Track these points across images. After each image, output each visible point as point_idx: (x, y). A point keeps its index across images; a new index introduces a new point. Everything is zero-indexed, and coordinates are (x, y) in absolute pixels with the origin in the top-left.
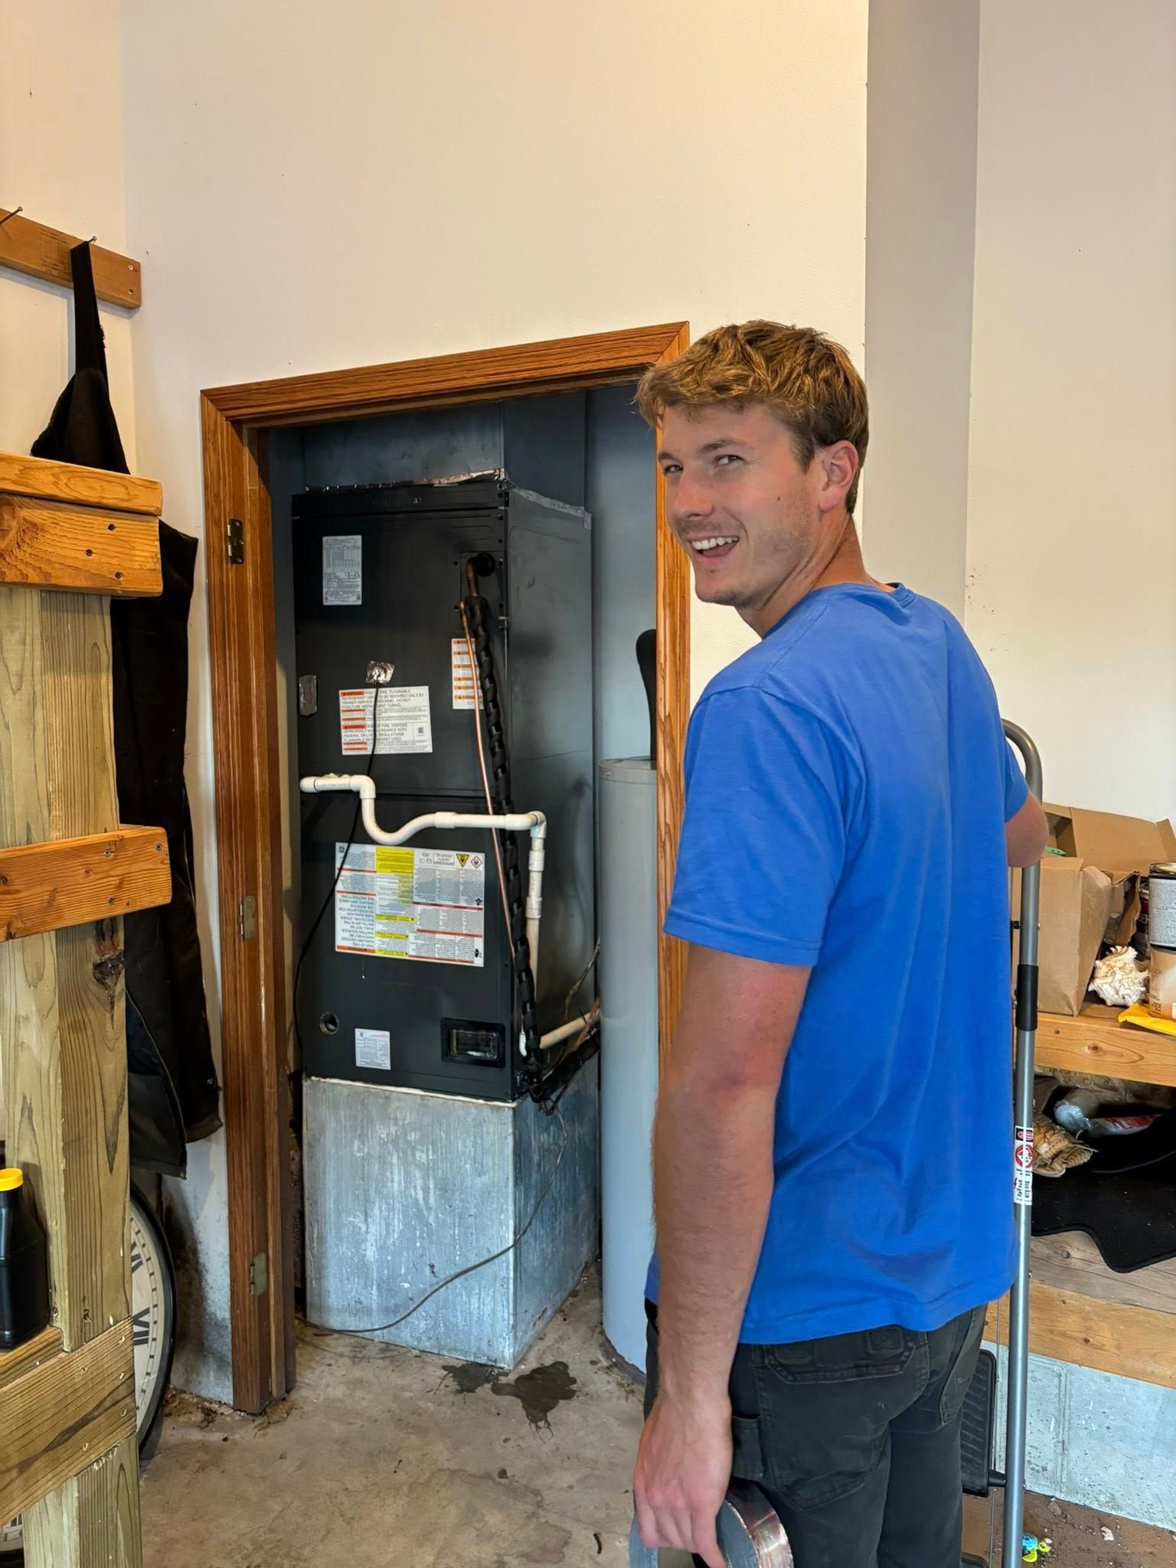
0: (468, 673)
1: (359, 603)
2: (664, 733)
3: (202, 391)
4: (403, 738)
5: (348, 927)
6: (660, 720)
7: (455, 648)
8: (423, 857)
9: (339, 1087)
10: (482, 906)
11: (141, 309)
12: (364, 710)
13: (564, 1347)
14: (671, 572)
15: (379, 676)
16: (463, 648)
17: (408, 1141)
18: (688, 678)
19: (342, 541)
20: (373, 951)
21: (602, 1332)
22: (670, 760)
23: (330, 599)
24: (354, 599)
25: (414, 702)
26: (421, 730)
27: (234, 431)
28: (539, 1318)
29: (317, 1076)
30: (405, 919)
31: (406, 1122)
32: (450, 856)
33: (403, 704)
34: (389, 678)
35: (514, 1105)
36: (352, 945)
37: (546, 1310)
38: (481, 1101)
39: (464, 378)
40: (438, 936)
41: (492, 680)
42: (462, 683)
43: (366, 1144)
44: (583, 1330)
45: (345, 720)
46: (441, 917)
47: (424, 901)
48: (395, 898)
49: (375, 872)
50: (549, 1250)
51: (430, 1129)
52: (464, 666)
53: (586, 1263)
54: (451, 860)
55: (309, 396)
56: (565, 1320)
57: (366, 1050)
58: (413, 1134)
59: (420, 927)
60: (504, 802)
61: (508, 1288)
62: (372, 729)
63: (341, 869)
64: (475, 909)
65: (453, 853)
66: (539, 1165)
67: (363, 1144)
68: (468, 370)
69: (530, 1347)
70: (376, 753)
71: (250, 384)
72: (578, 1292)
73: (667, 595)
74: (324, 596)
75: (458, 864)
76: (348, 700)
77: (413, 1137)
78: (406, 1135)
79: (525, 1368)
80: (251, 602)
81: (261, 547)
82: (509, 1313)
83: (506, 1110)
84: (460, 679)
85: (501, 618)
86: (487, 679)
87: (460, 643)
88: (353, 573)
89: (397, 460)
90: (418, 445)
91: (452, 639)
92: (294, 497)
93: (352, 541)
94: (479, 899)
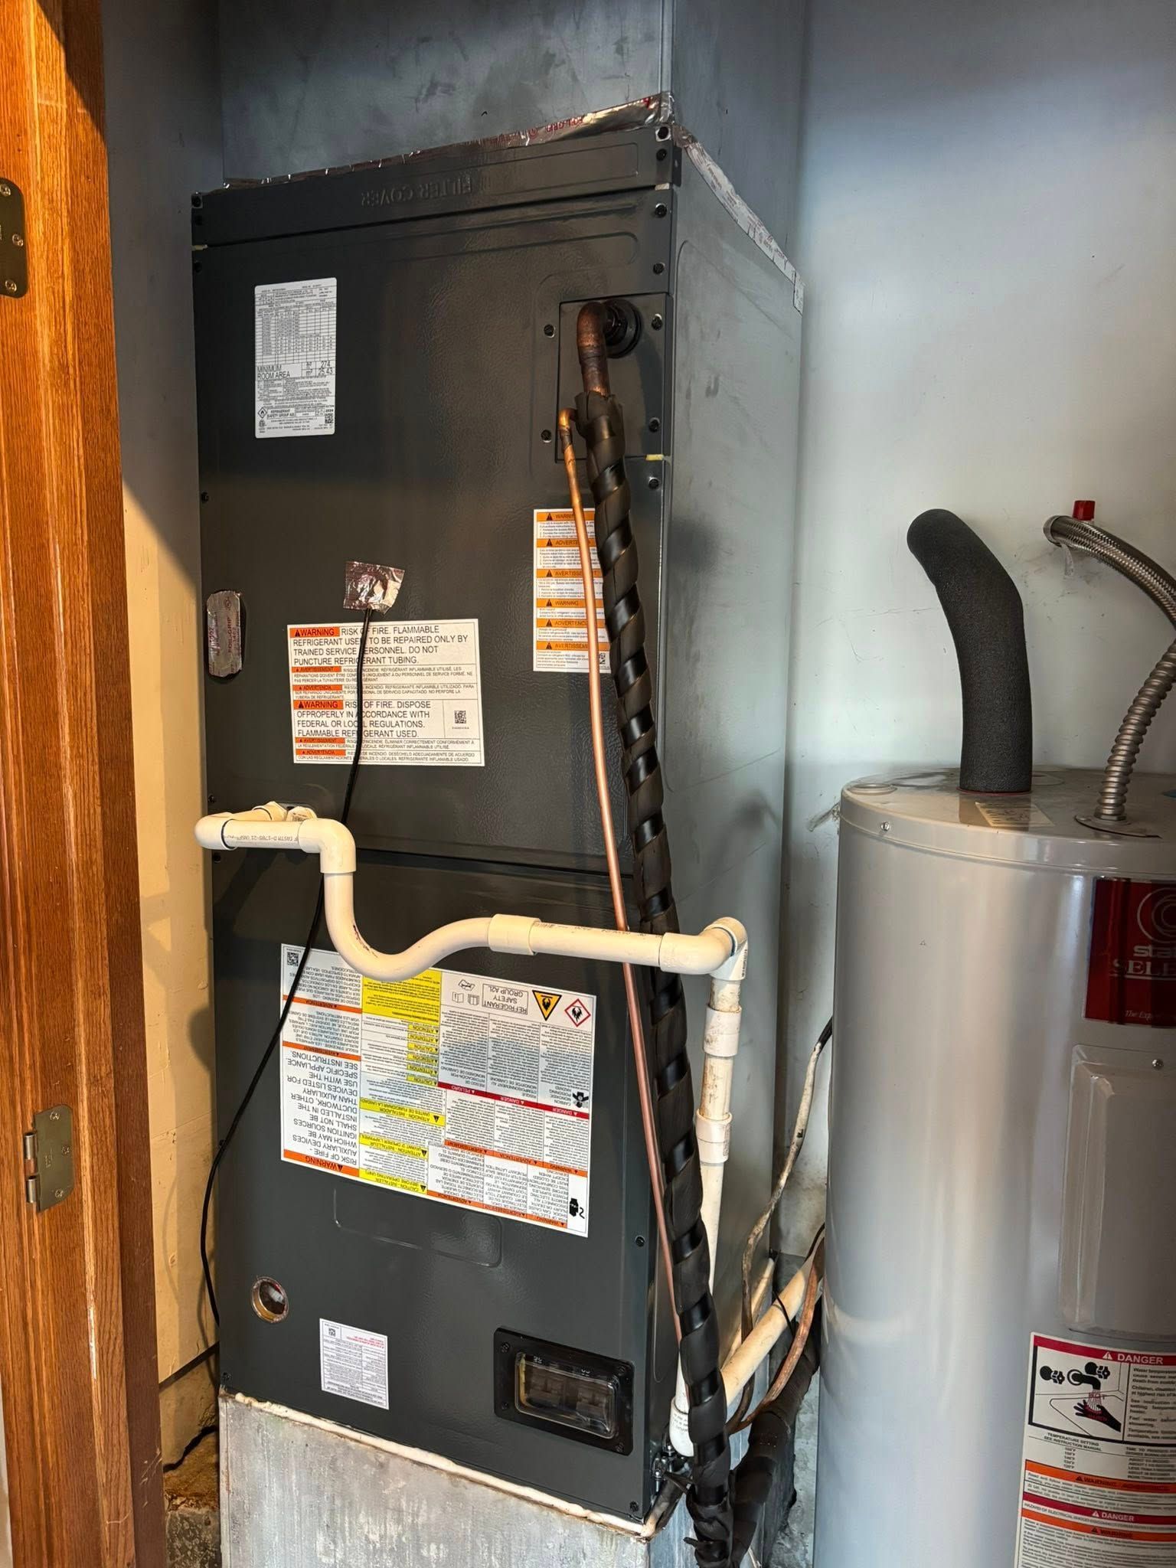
0: (570, 588)
1: (330, 430)
4: (422, 733)
5: (305, 1116)
7: (541, 530)
8: (462, 991)
9: (287, 1426)
10: (587, 1108)
12: (338, 669)
15: (371, 594)
16: (560, 529)
17: (422, 1557)
19: (297, 293)
20: (356, 1172)
23: (269, 426)
24: (319, 423)
25: (444, 655)
26: (460, 717)
29: (246, 1394)
30: (421, 1116)
31: (420, 1520)
32: (518, 993)
33: (422, 658)
34: (391, 599)
35: (648, 1530)
36: (312, 1154)
38: (576, 1509)
40: (489, 1160)
41: (634, 606)
42: (556, 613)
43: (339, 1542)
45: (299, 688)
46: (497, 1122)
47: (461, 1083)
48: (402, 1068)
49: (359, 1011)
51: (469, 1546)
52: (562, 574)
54: (521, 1002)
57: (341, 1363)
58: (433, 1547)
59: (452, 1137)
60: (655, 902)
62: (355, 711)
63: (290, 999)
64: (572, 1113)
65: (528, 988)
67: (335, 1543)
70: (362, 762)
74: (258, 419)
75: (535, 1013)
76: (306, 647)
77: (433, 1554)
78: (418, 1548)
80: (47, 399)
81: (75, 263)
83: (633, 1540)
84: (549, 604)
85: (651, 457)
86: (622, 603)
87: (550, 518)
88: (319, 365)
89: (417, 100)
90: (466, 58)
91: (536, 511)
92: (195, 200)
93: (316, 291)
94: (582, 1094)
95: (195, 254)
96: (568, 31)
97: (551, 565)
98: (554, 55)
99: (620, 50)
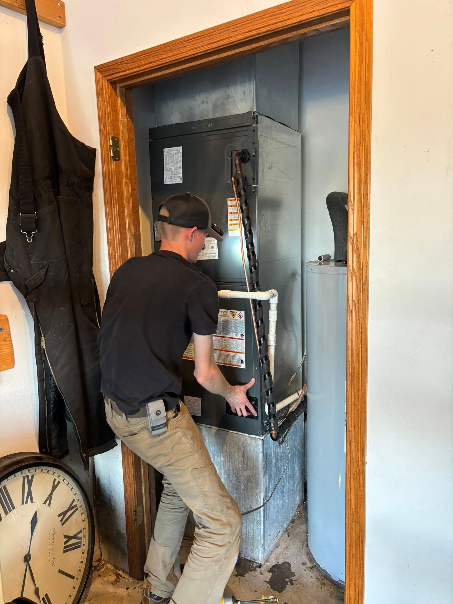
0: (236, 216)
1: (181, 182)
2: (353, 244)
3: (95, 67)
6: (350, 236)
7: (229, 203)
10: (244, 338)
11: (66, 27)
13: (289, 553)
14: (358, 143)
16: (233, 203)
17: (211, 450)
18: (369, 209)
19: (173, 150)
21: (307, 546)
22: (357, 261)
23: (167, 181)
24: (178, 180)
26: (213, 248)
27: (112, 89)
28: (276, 537)
31: (210, 441)
32: (227, 312)
35: (263, 438)
37: (279, 532)
38: (246, 435)
39: (231, 37)
40: (223, 352)
41: (249, 219)
42: (233, 222)
44: (298, 543)
46: (224, 343)
50: (281, 504)
51: (222, 446)
52: (234, 213)
53: (299, 505)
54: (228, 314)
55: (147, 62)
56: (289, 536)
57: (190, 406)
61: (260, 526)
64: (240, 339)
65: (229, 311)
66: (275, 464)
68: (233, 32)
69: (272, 552)
71: (117, 60)
72: (294, 520)
73: (356, 157)
74: (165, 180)
75: (231, 316)
77: (213, 449)
80: (124, 181)
81: (129, 152)
82: (261, 538)
83: (259, 440)
84: (232, 220)
85: (253, 186)
86: (246, 219)
87: (231, 200)
88: (179, 167)
89: (200, 105)
90: (210, 95)
91: (228, 199)
92: (150, 129)
93: (178, 150)
94: (242, 335)
95: (149, 141)
96: (233, 90)
97: (232, 211)
98: (230, 95)
99: (244, 94)
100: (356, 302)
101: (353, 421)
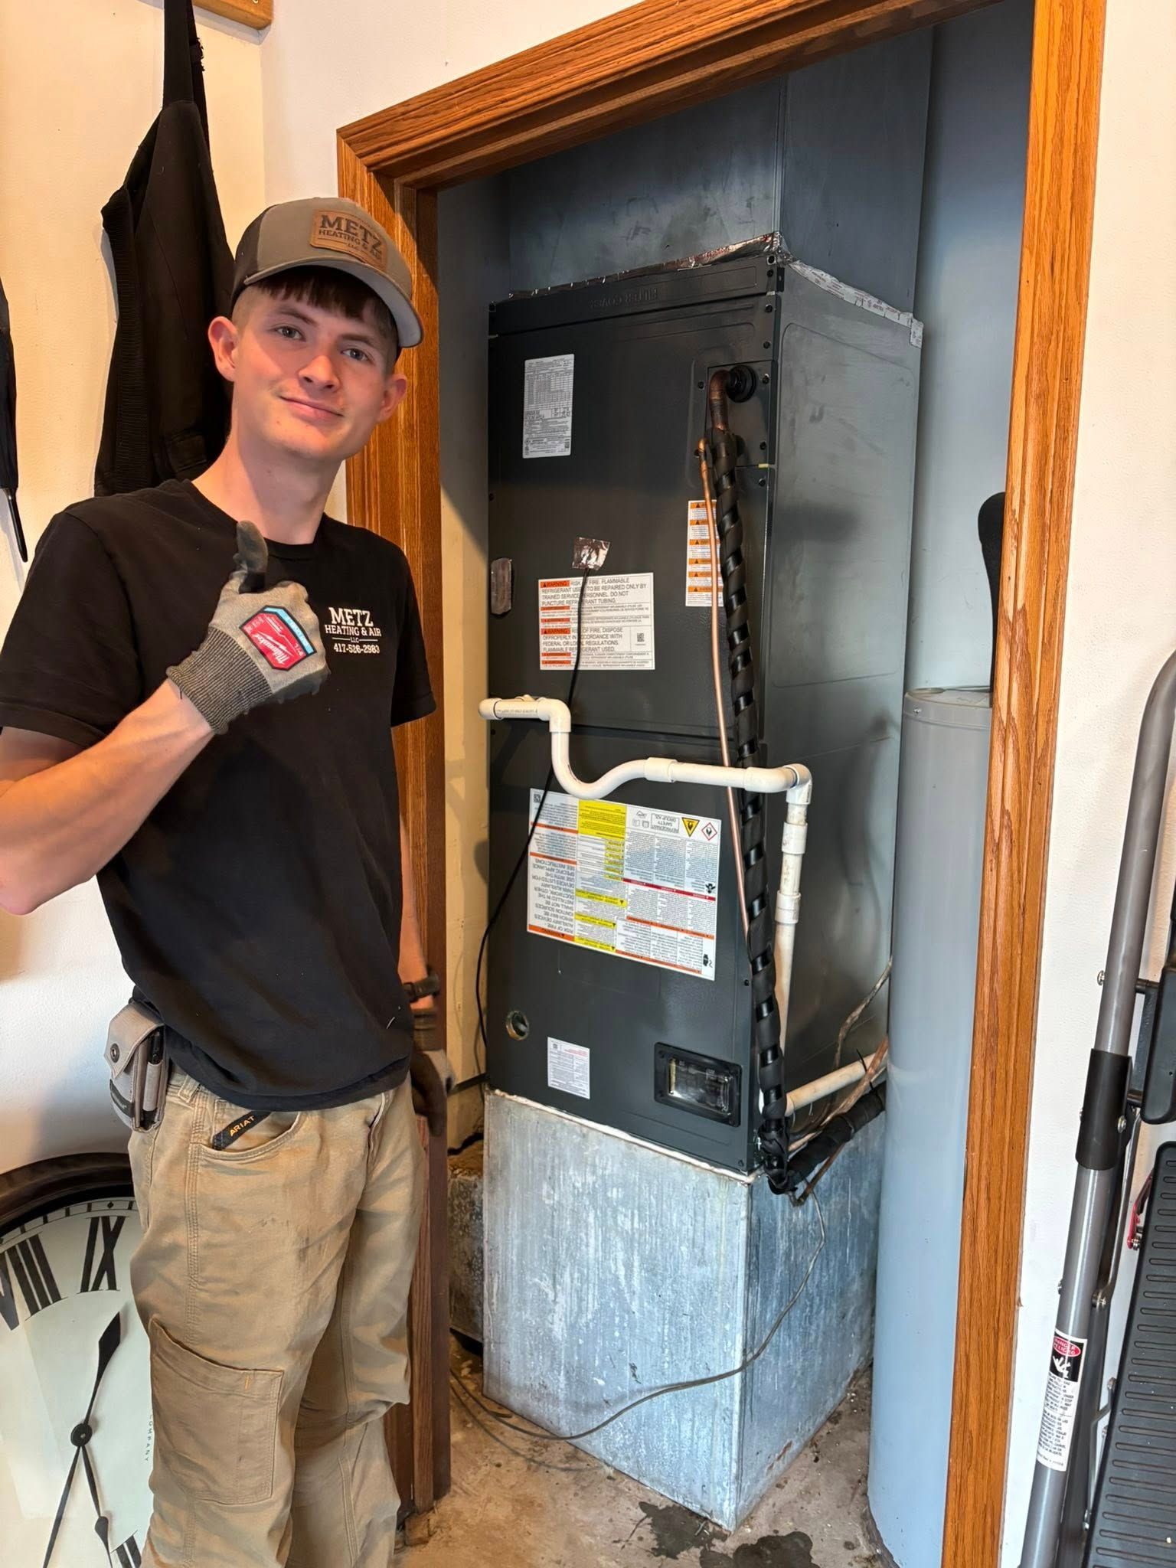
0: (706, 551)
1: (568, 452)
2: (1011, 643)
3: (339, 131)
4: (617, 649)
5: (542, 901)
6: (1006, 618)
7: (692, 514)
8: (637, 818)
9: (527, 1110)
10: (715, 894)
11: (272, 25)
12: (568, 608)
13: (811, 1509)
15: (589, 558)
16: (701, 513)
17: (608, 1198)
19: (550, 364)
20: (571, 938)
21: (865, 1494)
22: (1021, 694)
23: (532, 450)
24: (561, 448)
25: (632, 597)
26: (640, 638)
27: (379, 189)
28: (779, 1458)
29: (502, 1090)
30: (612, 900)
31: (607, 1172)
32: (673, 820)
33: (619, 600)
34: (601, 562)
35: (750, 1179)
36: (546, 927)
37: (789, 1445)
38: (705, 1165)
39: (692, 28)
40: (654, 929)
41: (736, 560)
42: (700, 568)
43: (557, 1189)
44: (841, 1483)
45: (545, 621)
46: (659, 904)
47: (637, 878)
48: (601, 869)
49: (576, 832)
50: (798, 1366)
51: (637, 1189)
52: (702, 542)
53: (856, 1372)
54: (675, 825)
55: (469, 110)
56: (816, 1460)
57: (560, 1068)
58: (615, 1190)
59: (631, 914)
60: (746, 747)
61: (731, 1424)
62: (576, 634)
63: (535, 824)
64: (705, 897)
65: (679, 816)
66: (788, 1255)
67: (553, 1189)
68: (700, 12)
69: (763, 1498)
70: (581, 668)
71: (392, 108)
72: (840, 1414)
74: (524, 446)
75: (683, 832)
76: (550, 594)
77: (615, 1195)
78: (605, 1191)
79: (752, 1534)
80: (402, 444)
81: (419, 364)
82: (731, 1458)
83: (739, 1184)
84: (697, 562)
85: (762, 466)
86: (730, 559)
87: (698, 506)
88: (562, 410)
89: (627, 238)
90: (657, 212)
91: (690, 502)
92: (492, 307)
93: (562, 363)
94: (710, 885)
95: (490, 341)
96: (718, 194)
97: (698, 537)
98: (709, 209)
99: (749, 205)
100: (1014, 818)
101: (984, 1174)
